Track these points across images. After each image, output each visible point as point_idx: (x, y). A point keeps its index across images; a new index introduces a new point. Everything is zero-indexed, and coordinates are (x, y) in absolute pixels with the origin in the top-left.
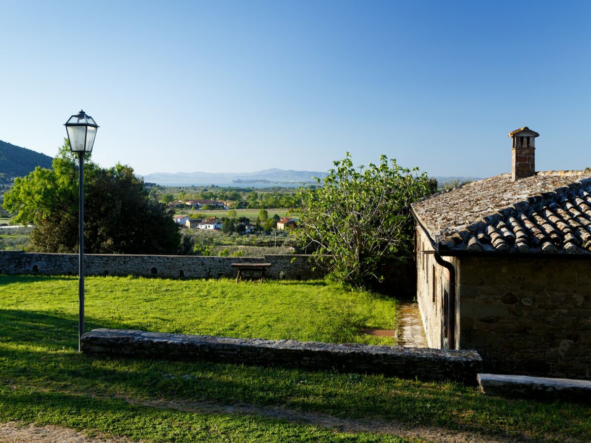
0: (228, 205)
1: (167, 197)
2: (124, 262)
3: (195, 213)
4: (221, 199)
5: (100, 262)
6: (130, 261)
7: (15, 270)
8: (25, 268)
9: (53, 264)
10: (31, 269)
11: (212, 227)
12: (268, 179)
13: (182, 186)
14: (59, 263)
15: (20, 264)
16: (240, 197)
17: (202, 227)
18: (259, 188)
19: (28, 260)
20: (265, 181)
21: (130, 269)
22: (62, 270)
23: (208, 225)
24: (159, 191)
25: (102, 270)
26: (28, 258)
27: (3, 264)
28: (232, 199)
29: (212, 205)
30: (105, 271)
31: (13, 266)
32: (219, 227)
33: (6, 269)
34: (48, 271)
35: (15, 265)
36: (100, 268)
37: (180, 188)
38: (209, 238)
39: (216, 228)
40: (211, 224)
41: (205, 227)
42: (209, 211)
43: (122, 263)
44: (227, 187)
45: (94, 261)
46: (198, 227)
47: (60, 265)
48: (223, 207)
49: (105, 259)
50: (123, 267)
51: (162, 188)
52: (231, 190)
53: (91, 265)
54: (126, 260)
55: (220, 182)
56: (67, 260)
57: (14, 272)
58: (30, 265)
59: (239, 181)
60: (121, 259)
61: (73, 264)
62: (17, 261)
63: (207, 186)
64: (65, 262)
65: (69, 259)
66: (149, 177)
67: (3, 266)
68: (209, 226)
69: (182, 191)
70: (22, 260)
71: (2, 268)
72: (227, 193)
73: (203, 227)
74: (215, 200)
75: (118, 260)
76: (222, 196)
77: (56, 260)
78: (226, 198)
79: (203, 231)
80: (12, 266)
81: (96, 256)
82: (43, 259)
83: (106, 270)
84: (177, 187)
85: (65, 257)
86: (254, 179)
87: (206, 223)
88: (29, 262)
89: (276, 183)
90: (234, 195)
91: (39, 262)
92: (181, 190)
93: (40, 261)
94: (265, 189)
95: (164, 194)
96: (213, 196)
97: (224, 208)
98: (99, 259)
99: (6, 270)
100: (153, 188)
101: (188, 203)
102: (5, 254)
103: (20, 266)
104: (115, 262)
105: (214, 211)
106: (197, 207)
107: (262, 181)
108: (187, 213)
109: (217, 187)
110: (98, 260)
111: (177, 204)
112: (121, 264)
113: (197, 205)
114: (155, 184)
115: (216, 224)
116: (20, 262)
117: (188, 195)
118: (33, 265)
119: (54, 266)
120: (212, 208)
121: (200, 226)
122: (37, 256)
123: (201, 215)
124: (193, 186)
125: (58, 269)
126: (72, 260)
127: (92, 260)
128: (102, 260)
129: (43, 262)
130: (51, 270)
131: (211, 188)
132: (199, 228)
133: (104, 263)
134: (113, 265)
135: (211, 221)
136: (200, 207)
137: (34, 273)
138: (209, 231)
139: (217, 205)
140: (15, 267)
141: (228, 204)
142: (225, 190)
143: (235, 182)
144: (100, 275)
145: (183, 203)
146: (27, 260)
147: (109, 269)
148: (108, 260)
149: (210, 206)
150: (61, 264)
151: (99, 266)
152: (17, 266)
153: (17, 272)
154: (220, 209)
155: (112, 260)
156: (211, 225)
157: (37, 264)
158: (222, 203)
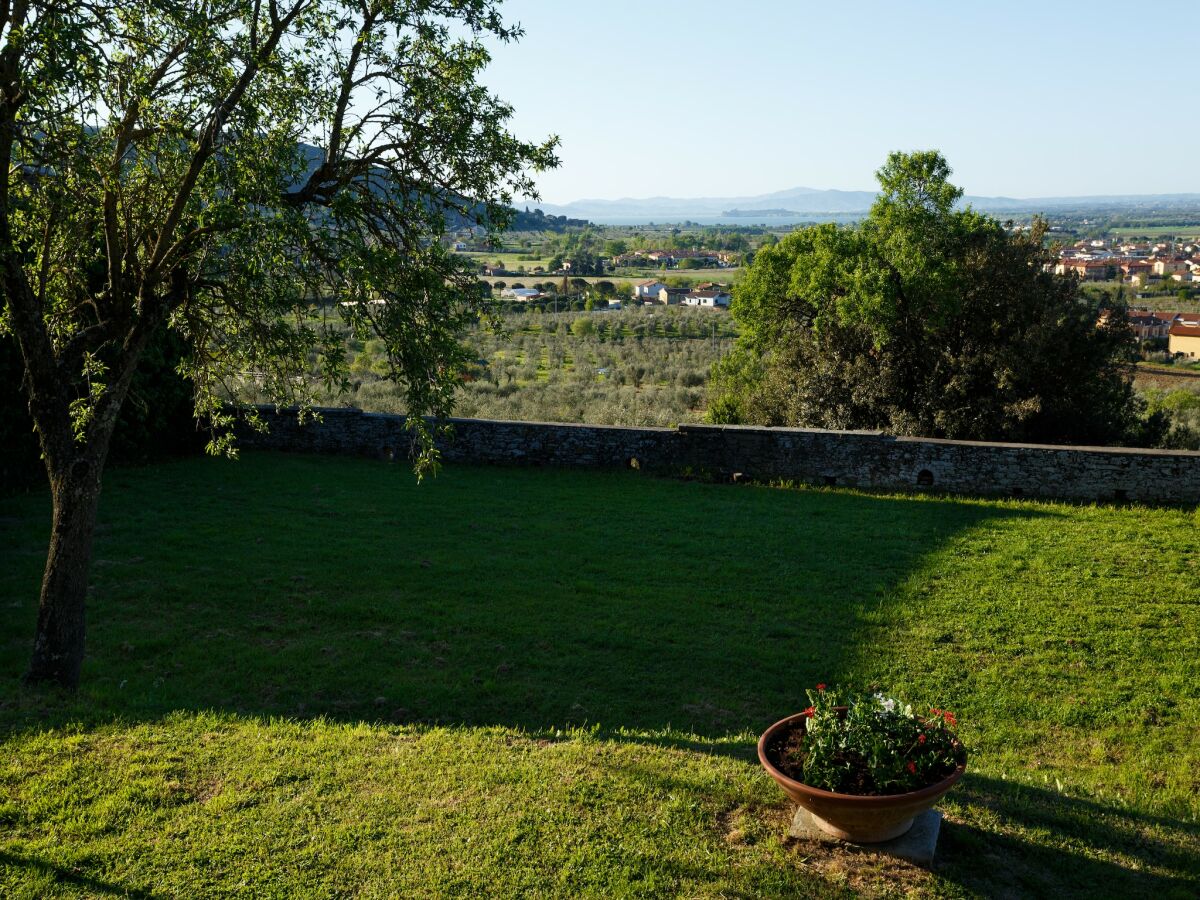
0: (725, 260)
1: (615, 245)
2: (1175, 471)
3: (671, 275)
4: (711, 248)
5: (1104, 467)
6: (1190, 468)
7: (872, 479)
8: (897, 475)
9: (973, 469)
10: (914, 477)
11: (710, 302)
12: (788, 208)
13: (632, 225)
14: (989, 468)
15: (884, 466)
16: (745, 244)
17: (691, 302)
18: (774, 226)
19: (907, 456)
20: (783, 212)
21: (1191, 489)
22: (995, 483)
23: (702, 299)
24: (594, 234)
25: (1108, 487)
26: (907, 451)
27: (840, 463)
28: (730, 248)
29: (697, 259)
30: (1117, 490)
31: (867, 469)
32: (724, 302)
33: (849, 475)
34: (957, 483)
35: (872, 466)
36: (1104, 482)
37: (631, 228)
38: (711, 324)
39: (717, 304)
40: (709, 297)
41: (697, 301)
42: (692, 270)
43: (1167, 472)
44: (714, 224)
45: (1087, 465)
46: (683, 302)
47: (991, 473)
48: (717, 263)
49: (1118, 461)
50: (1170, 483)
51: (600, 229)
52: (724, 230)
53: (1076, 473)
54: (1181, 466)
55: (701, 216)
56: (1009, 459)
57: (869, 484)
58: (911, 468)
59: (735, 213)
60: (1165, 462)
61: (1027, 471)
62: (877, 457)
63: (676, 223)
64: (1006, 464)
65: (1018, 457)
66: (570, 208)
67: (840, 467)
68: (705, 301)
69: (636, 234)
70: (889, 457)
71: (837, 473)
72: (719, 236)
73: (694, 302)
74: (699, 249)
75: (1155, 464)
76: (712, 242)
77: (981, 459)
78: (720, 246)
79: (695, 310)
80: (865, 469)
81: (1094, 453)
82: (947, 456)
83: (1121, 488)
84: (625, 227)
85: (1005, 453)
86: (764, 208)
87: (699, 295)
88: (909, 463)
89: (805, 215)
90: (734, 240)
91: (934, 463)
92: (634, 231)
93: (938, 459)
94: (786, 227)
95: (607, 241)
96: (695, 243)
97: (719, 266)
98: (1102, 461)
99: (847, 478)
100: (583, 228)
101: (653, 257)
102: (847, 441)
103: (883, 469)
104: (1149, 471)
105: (701, 270)
106: (670, 264)
107: (777, 212)
108: (654, 276)
109: (696, 224)
110: (1097, 464)
111: (632, 258)
112: (1164, 475)
113: (670, 259)
114: (586, 222)
115: (717, 297)
116: (884, 462)
117: (648, 241)
118: (919, 468)
119: (975, 475)
120: (697, 265)
121: (687, 300)
122: (929, 448)
123: (681, 279)
124: (652, 224)
125: (984, 480)
126: (1025, 460)
127: (1081, 464)
128: (1109, 464)
129: (945, 464)
130: (967, 481)
131: (683, 227)
132: (686, 305)
133: (1113, 471)
134: (1141, 477)
135: (707, 291)
136: (676, 264)
137: (920, 487)
138: (706, 310)
139: (706, 260)
140: (873, 471)
141: (725, 257)
142: (713, 231)
143: (726, 214)
144: (1102, 501)
145: (643, 256)
146: (902, 457)
147: (1129, 486)
148: (1128, 465)
149: (694, 262)
150: (994, 470)
151: (1102, 477)
152: (876, 469)
153: (877, 482)
154: (713, 268)
155: (1139, 464)
156: (709, 300)
157: (928, 467)
158: (713, 256)
